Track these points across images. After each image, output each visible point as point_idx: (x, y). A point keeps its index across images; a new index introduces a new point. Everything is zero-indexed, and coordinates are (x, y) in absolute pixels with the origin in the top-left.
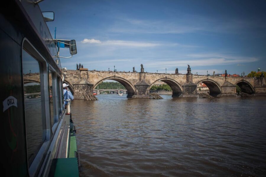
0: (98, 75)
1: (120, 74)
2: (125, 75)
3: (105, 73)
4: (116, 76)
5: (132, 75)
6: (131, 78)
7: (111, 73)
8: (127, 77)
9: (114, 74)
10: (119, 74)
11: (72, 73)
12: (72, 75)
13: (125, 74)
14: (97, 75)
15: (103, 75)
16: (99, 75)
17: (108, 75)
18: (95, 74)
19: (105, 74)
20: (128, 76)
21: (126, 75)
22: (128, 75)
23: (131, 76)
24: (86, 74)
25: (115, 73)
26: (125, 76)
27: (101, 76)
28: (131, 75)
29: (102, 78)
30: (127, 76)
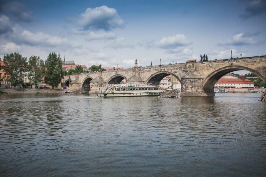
0: (208, 65)
1: (240, 61)
2: (248, 62)
3: (218, 62)
4: (234, 65)
5: (263, 61)
6: (260, 65)
7: (226, 62)
8: (253, 64)
9: (230, 63)
10: (239, 62)
11: (181, 66)
12: (181, 69)
13: (249, 60)
14: (207, 67)
15: (215, 66)
16: (209, 66)
17: (221, 64)
18: (205, 65)
19: (217, 64)
20: (254, 63)
21: (251, 62)
22: (254, 61)
23: (259, 63)
24: (192, 66)
25: (233, 60)
26: (248, 64)
27: (213, 67)
28: (261, 60)
29: (213, 69)
30: (252, 63)
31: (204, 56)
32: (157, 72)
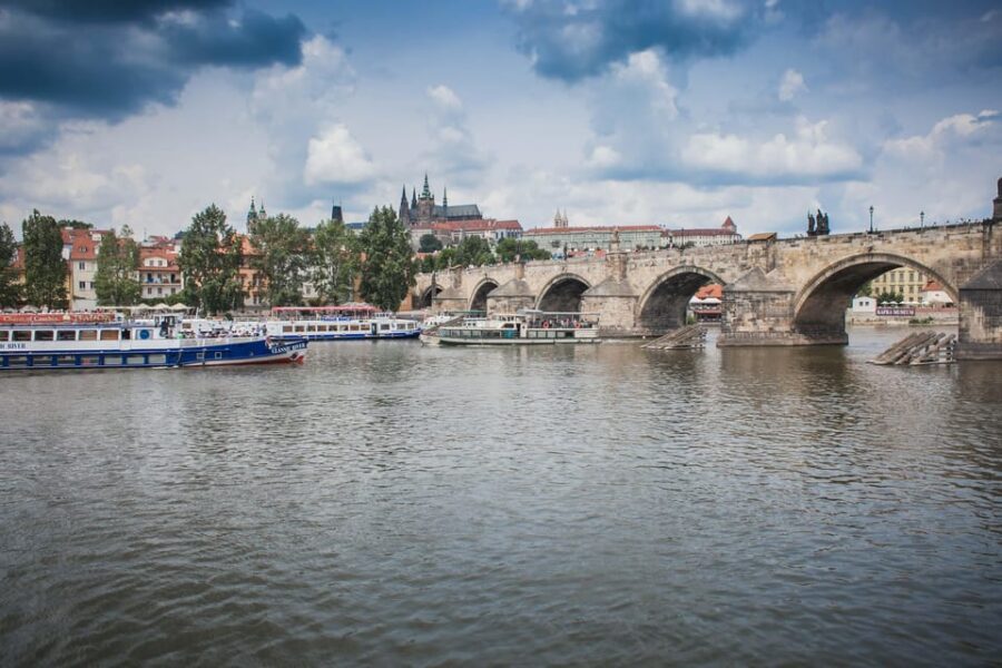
0: (809, 251)
1: (893, 239)
2: (915, 245)
3: (835, 243)
4: (878, 252)
5: (952, 241)
6: (944, 254)
7: (856, 242)
8: (927, 251)
9: (867, 245)
10: (890, 242)
11: (737, 252)
12: (736, 260)
13: (917, 237)
14: (805, 255)
15: (825, 254)
16: (812, 254)
17: (843, 249)
18: (800, 249)
19: (833, 246)
20: (930, 247)
21: (921, 244)
22: (929, 240)
23: (943, 246)
24: (762, 253)
25: (874, 236)
26: (914, 248)
27: (820, 258)
28: (947, 237)
29: (822, 263)
30: (923, 247)
31: (820, 216)
32: (673, 267)
